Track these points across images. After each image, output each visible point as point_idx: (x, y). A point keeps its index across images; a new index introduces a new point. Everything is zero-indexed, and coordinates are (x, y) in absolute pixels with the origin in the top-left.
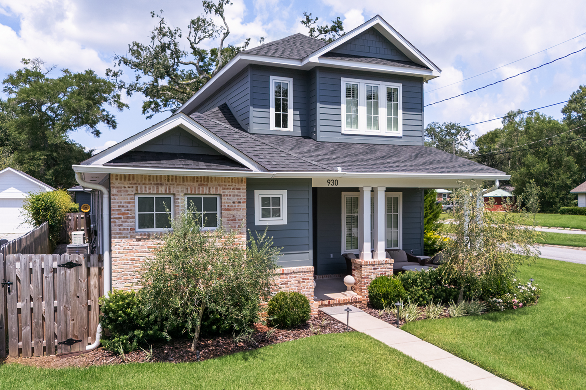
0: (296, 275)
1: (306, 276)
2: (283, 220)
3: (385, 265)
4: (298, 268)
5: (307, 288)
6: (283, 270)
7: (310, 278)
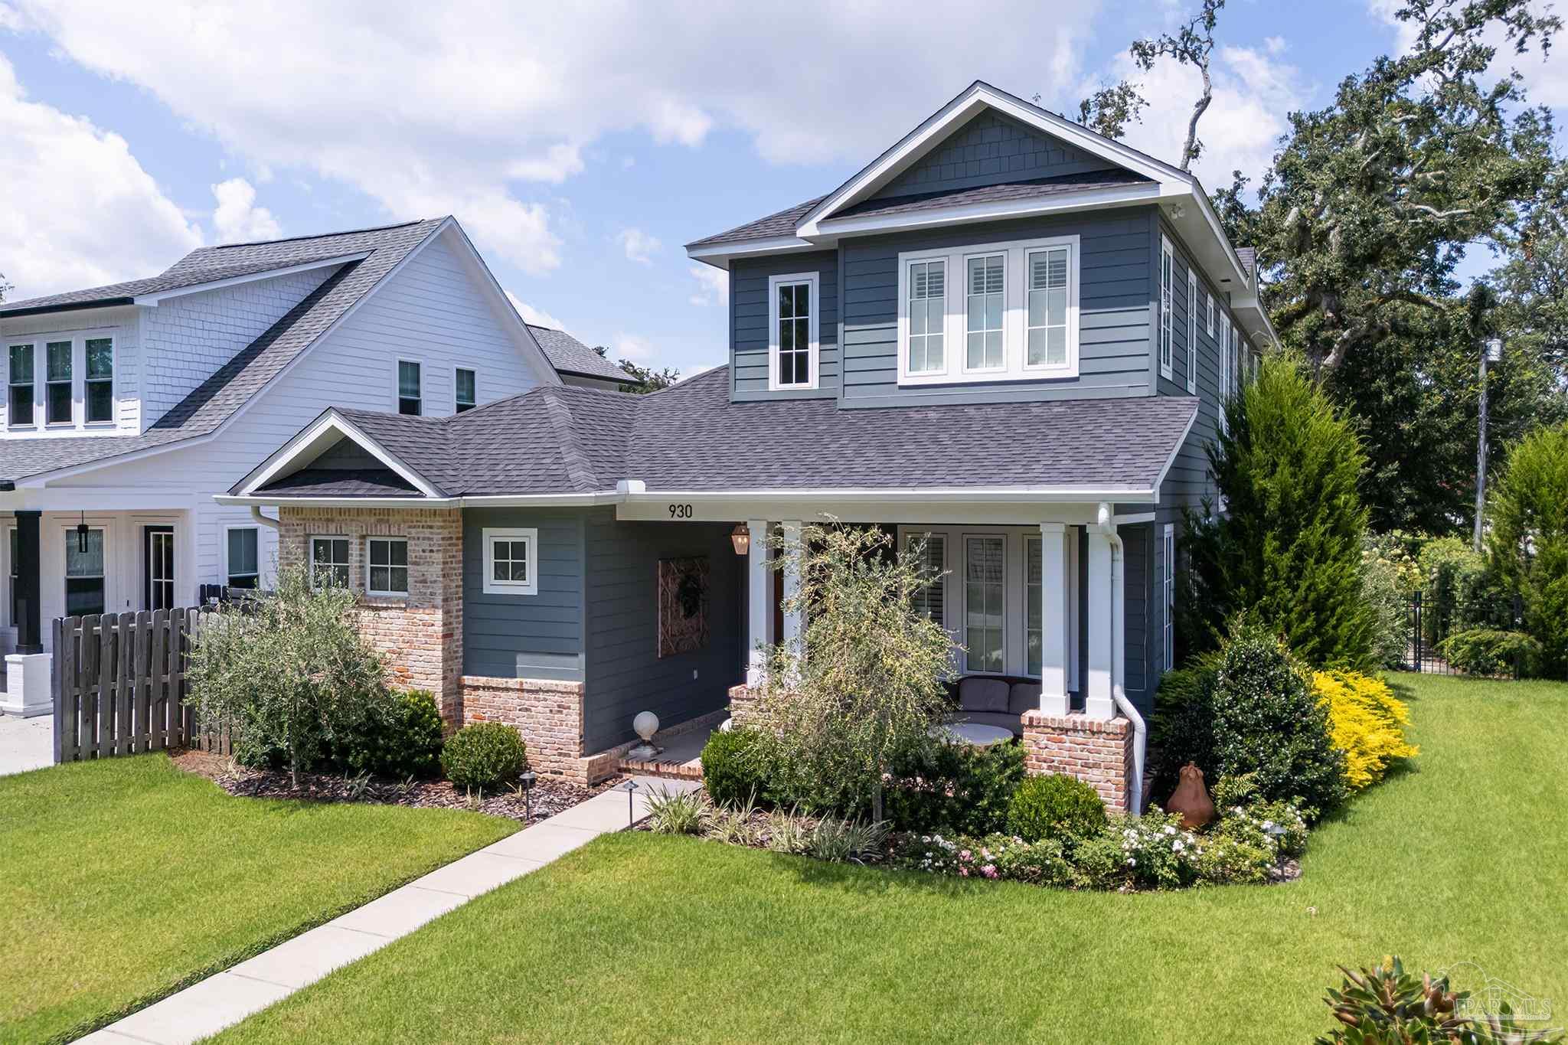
0: (546, 696)
1: (566, 700)
2: (529, 586)
4: (549, 682)
5: (567, 725)
6: (522, 683)
7: (572, 706)
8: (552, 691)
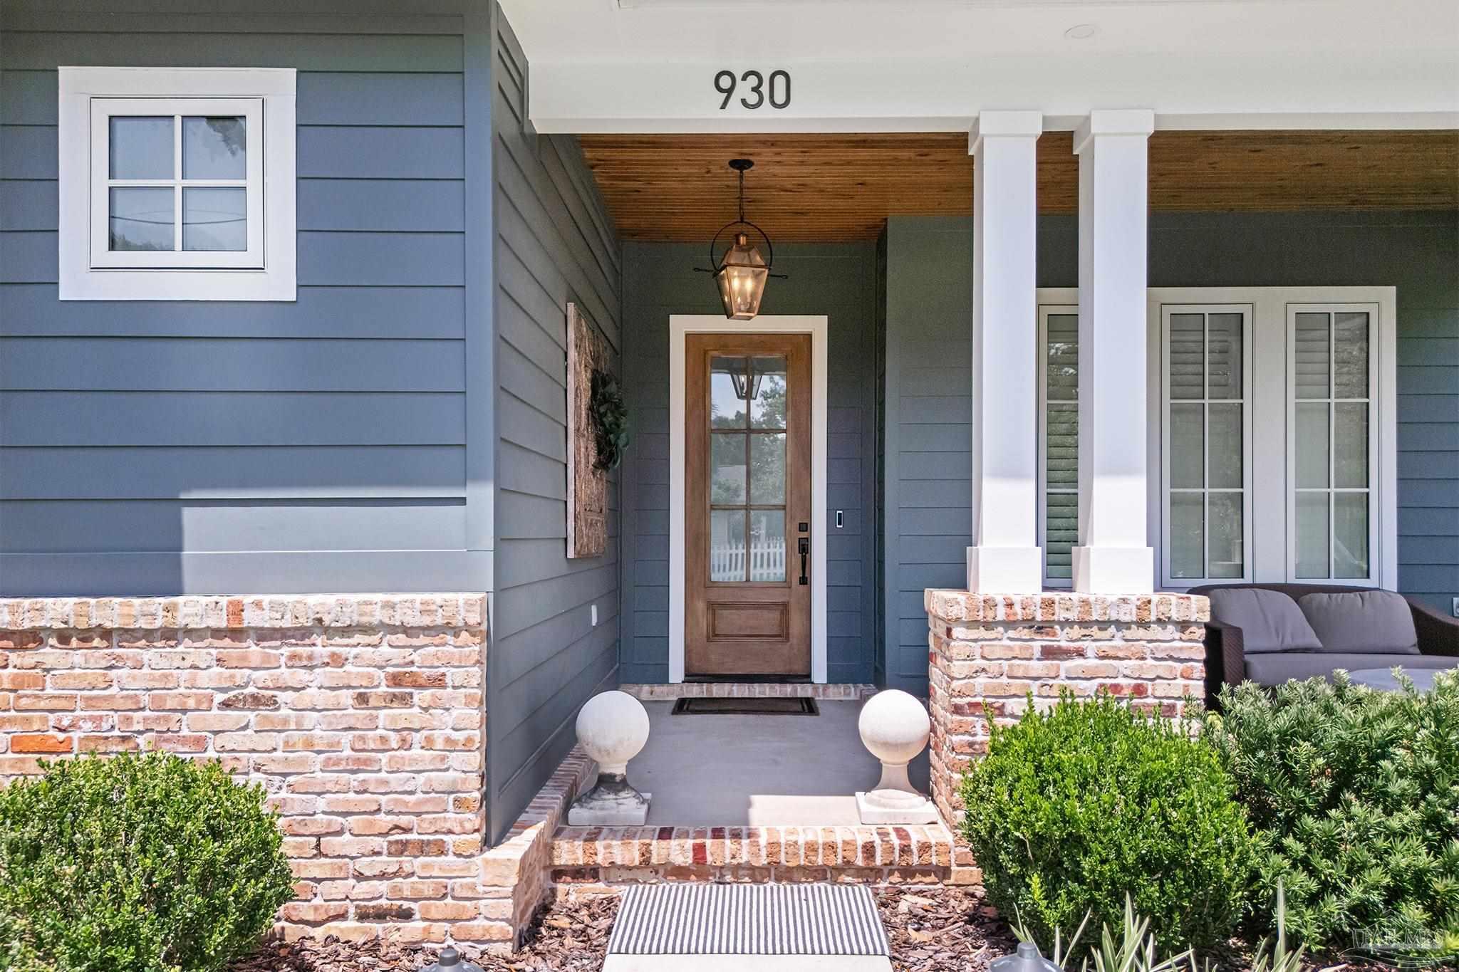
0: (340, 647)
1: (424, 657)
2: (263, 271)
3: (1141, 633)
4: (354, 599)
5: (428, 744)
6: (237, 610)
7: (453, 675)
8: (366, 629)
